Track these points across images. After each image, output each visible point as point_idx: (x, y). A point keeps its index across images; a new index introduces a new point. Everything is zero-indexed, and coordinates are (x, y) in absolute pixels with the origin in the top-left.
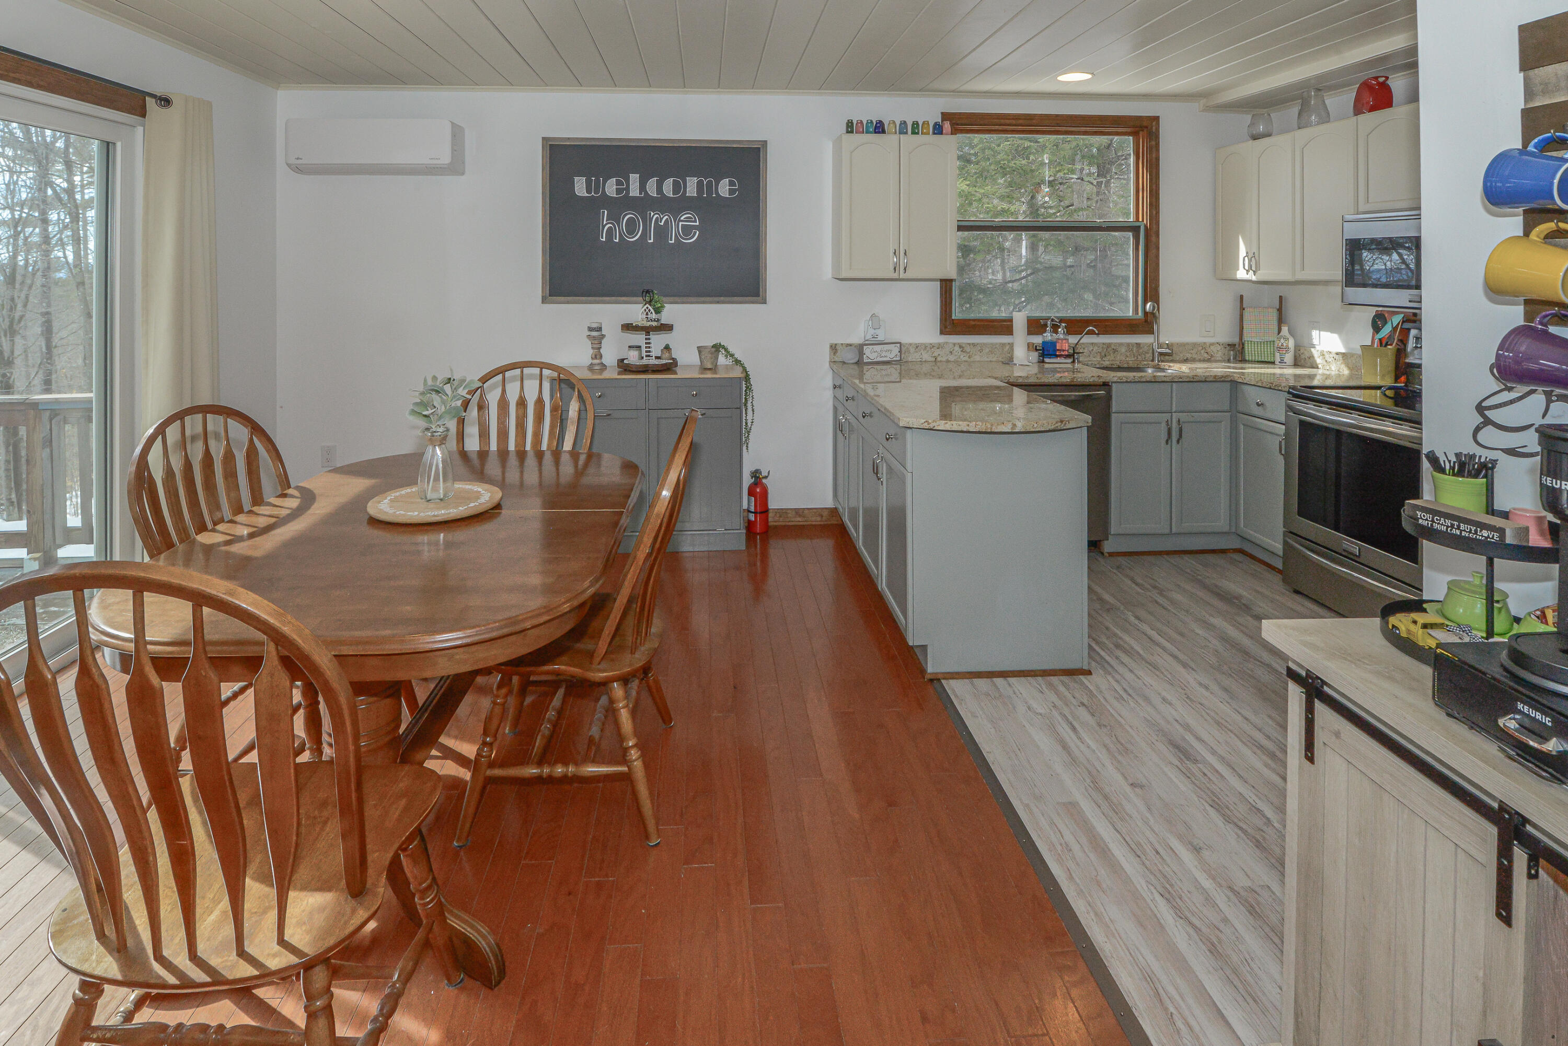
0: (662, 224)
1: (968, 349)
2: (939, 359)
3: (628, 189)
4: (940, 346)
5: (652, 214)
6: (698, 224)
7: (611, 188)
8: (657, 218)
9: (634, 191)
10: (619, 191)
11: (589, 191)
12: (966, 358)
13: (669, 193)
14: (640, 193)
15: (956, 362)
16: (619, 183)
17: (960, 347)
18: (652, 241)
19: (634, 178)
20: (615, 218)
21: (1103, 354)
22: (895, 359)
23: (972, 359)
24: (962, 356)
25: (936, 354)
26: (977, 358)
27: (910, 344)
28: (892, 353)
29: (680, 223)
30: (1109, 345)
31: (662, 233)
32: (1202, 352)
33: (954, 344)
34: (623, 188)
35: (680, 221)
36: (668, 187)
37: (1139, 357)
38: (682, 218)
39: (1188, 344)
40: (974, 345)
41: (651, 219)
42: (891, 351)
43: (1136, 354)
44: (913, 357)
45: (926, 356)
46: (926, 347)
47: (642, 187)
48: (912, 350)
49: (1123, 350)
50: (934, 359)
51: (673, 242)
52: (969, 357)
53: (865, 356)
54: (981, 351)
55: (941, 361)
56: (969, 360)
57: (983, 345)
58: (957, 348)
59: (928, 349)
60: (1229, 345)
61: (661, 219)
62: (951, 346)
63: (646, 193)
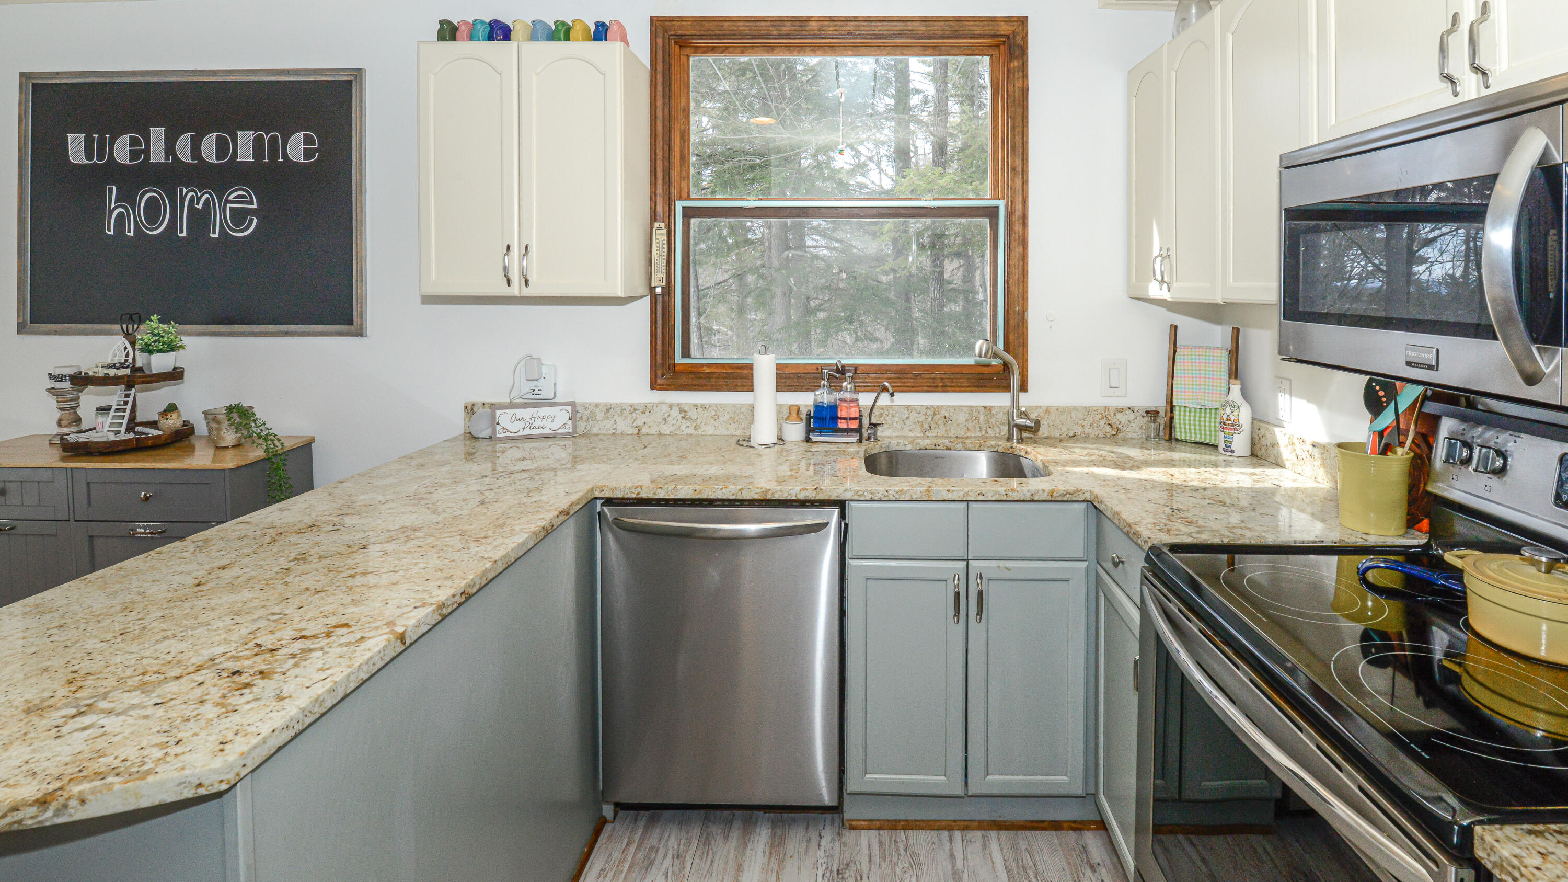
0: (200, 207)
1: (693, 414)
2: (644, 431)
3: (147, 152)
4: (646, 409)
5: (185, 191)
6: (255, 206)
7: (122, 150)
8: (192, 198)
9: (158, 155)
10: (134, 155)
11: (89, 156)
12: (691, 431)
13: (210, 156)
14: (167, 158)
15: (673, 435)
16: (134, 142)
17: (681, 411)
18: (184, 234)
19: (158, 134)
20: (127, 197)
21: (926, 426)
22: (561, 431)
23: (700, 432)
24: (683, 427)
25: (639, 423)
26: (710, 430)
27: (597, 405)
28: (557, 420)
29: (229, 206)
30: (936, 410)
31: (200, 219)
32: (1102, 423)
33: (671, 407)
34: (140, 152)
35: (227, 201)
36: (209, 148)
37: (990, 431)
38: (231, 198)
39: (1076, 409)
40: (704, 407)
41: (183, 200)
42: (553, 418)
43: (984, 426)
44: (602, 426)
45: (624, 426)
46: (623, 410)
47: (170, 150)
48: (600, 415)
49: (961, 418)
50: (637, 432)
51: (217, 235)
52: (696, 429)
53: (498, 427)
54: (716, 417)
55: (647, 434)
56: (696, 433)
57: (718, 407)
58: (675, 413)
59: (626, 412)
60: (1147, 412)
61: (199, 199)
62: (665, 408)
63: (176, 158)
